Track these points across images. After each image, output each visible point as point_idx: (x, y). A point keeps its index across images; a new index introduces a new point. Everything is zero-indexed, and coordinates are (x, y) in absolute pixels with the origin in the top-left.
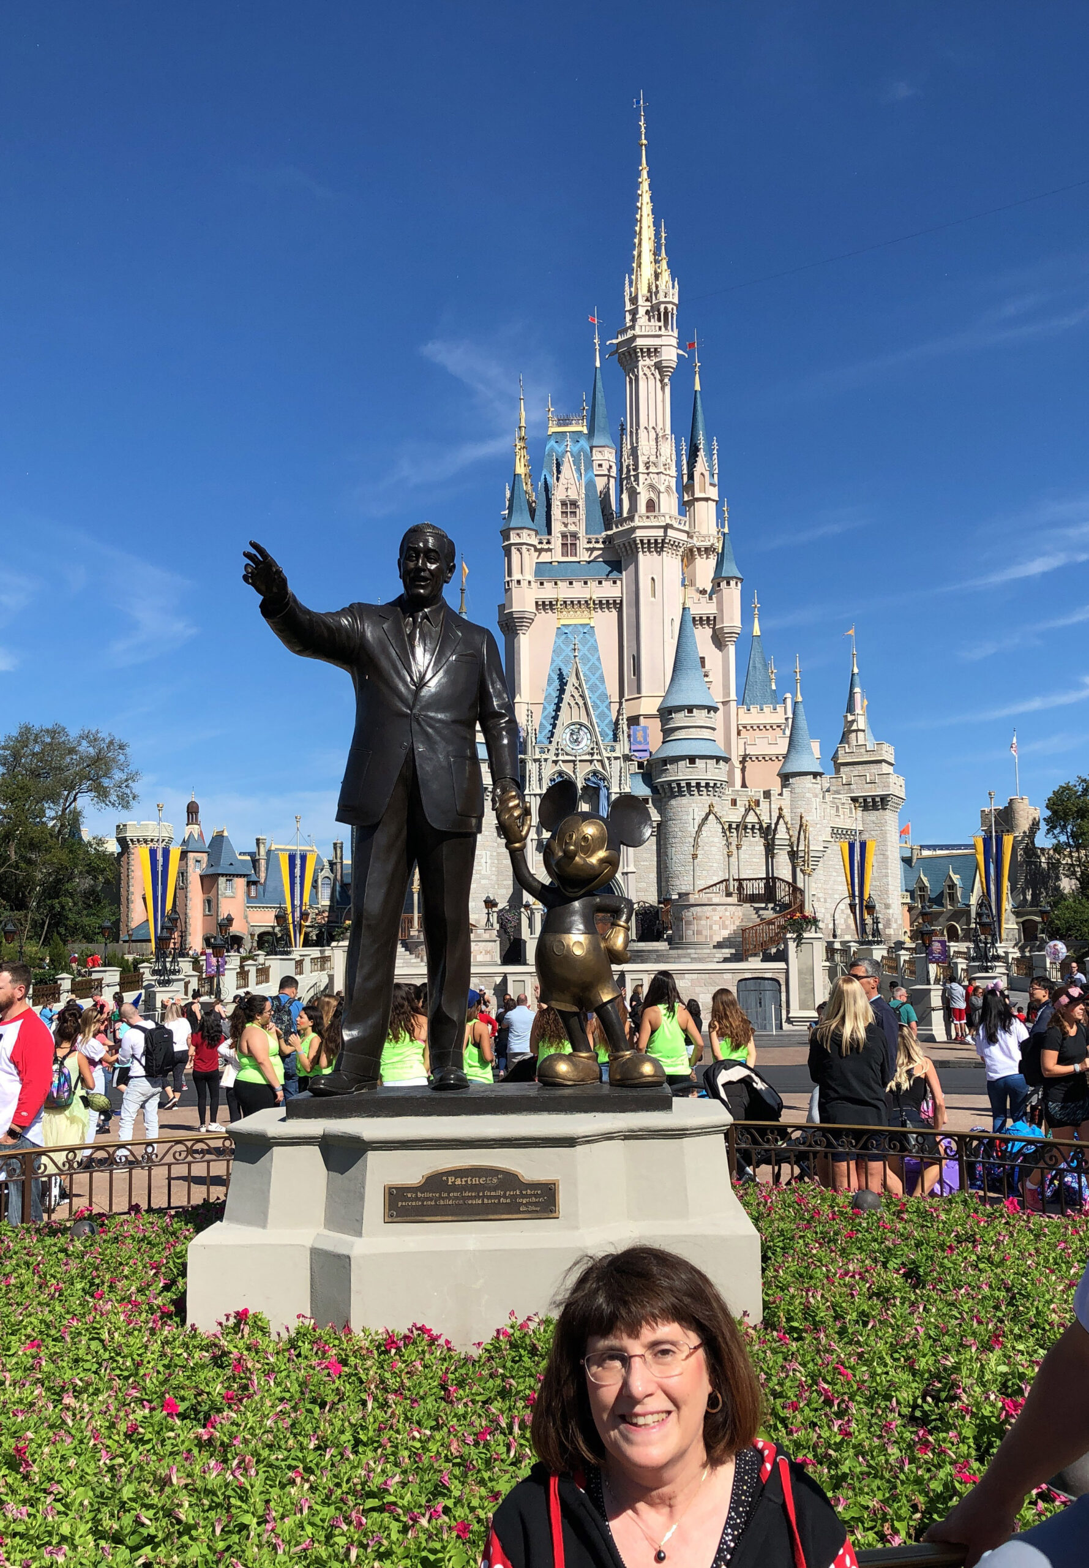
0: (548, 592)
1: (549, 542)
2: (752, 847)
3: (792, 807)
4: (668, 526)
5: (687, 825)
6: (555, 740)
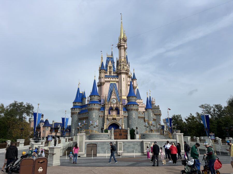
0: (107, 79)
1: (107, 72)
2: (142, 121)
3: (148, 114)
4: (126, 70)
5: (133, 116)
6: (110, 101)
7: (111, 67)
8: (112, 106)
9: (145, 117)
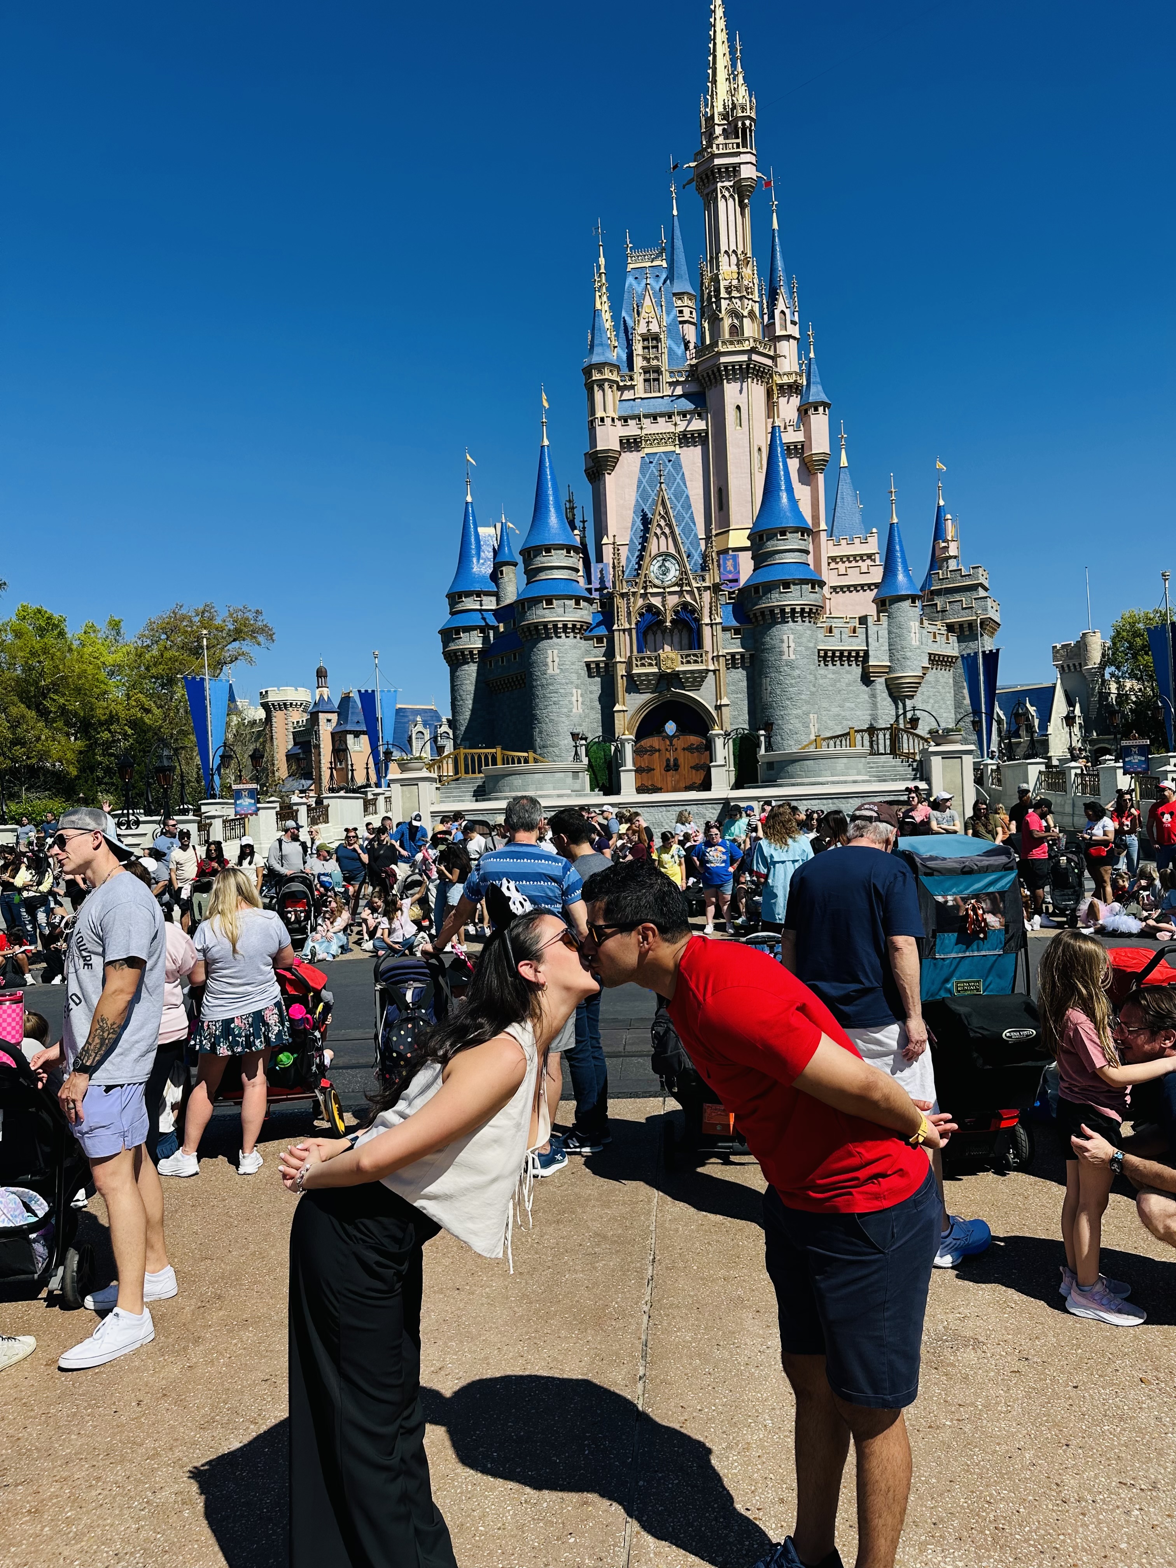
1: (632, 379)
2: (849, 676)
3: (890, 632)
4: (753, 350)
5: (781, 653)
6: (642, 572)
7: (656, 338)
8: (656, 601)
9: (866, 652)
